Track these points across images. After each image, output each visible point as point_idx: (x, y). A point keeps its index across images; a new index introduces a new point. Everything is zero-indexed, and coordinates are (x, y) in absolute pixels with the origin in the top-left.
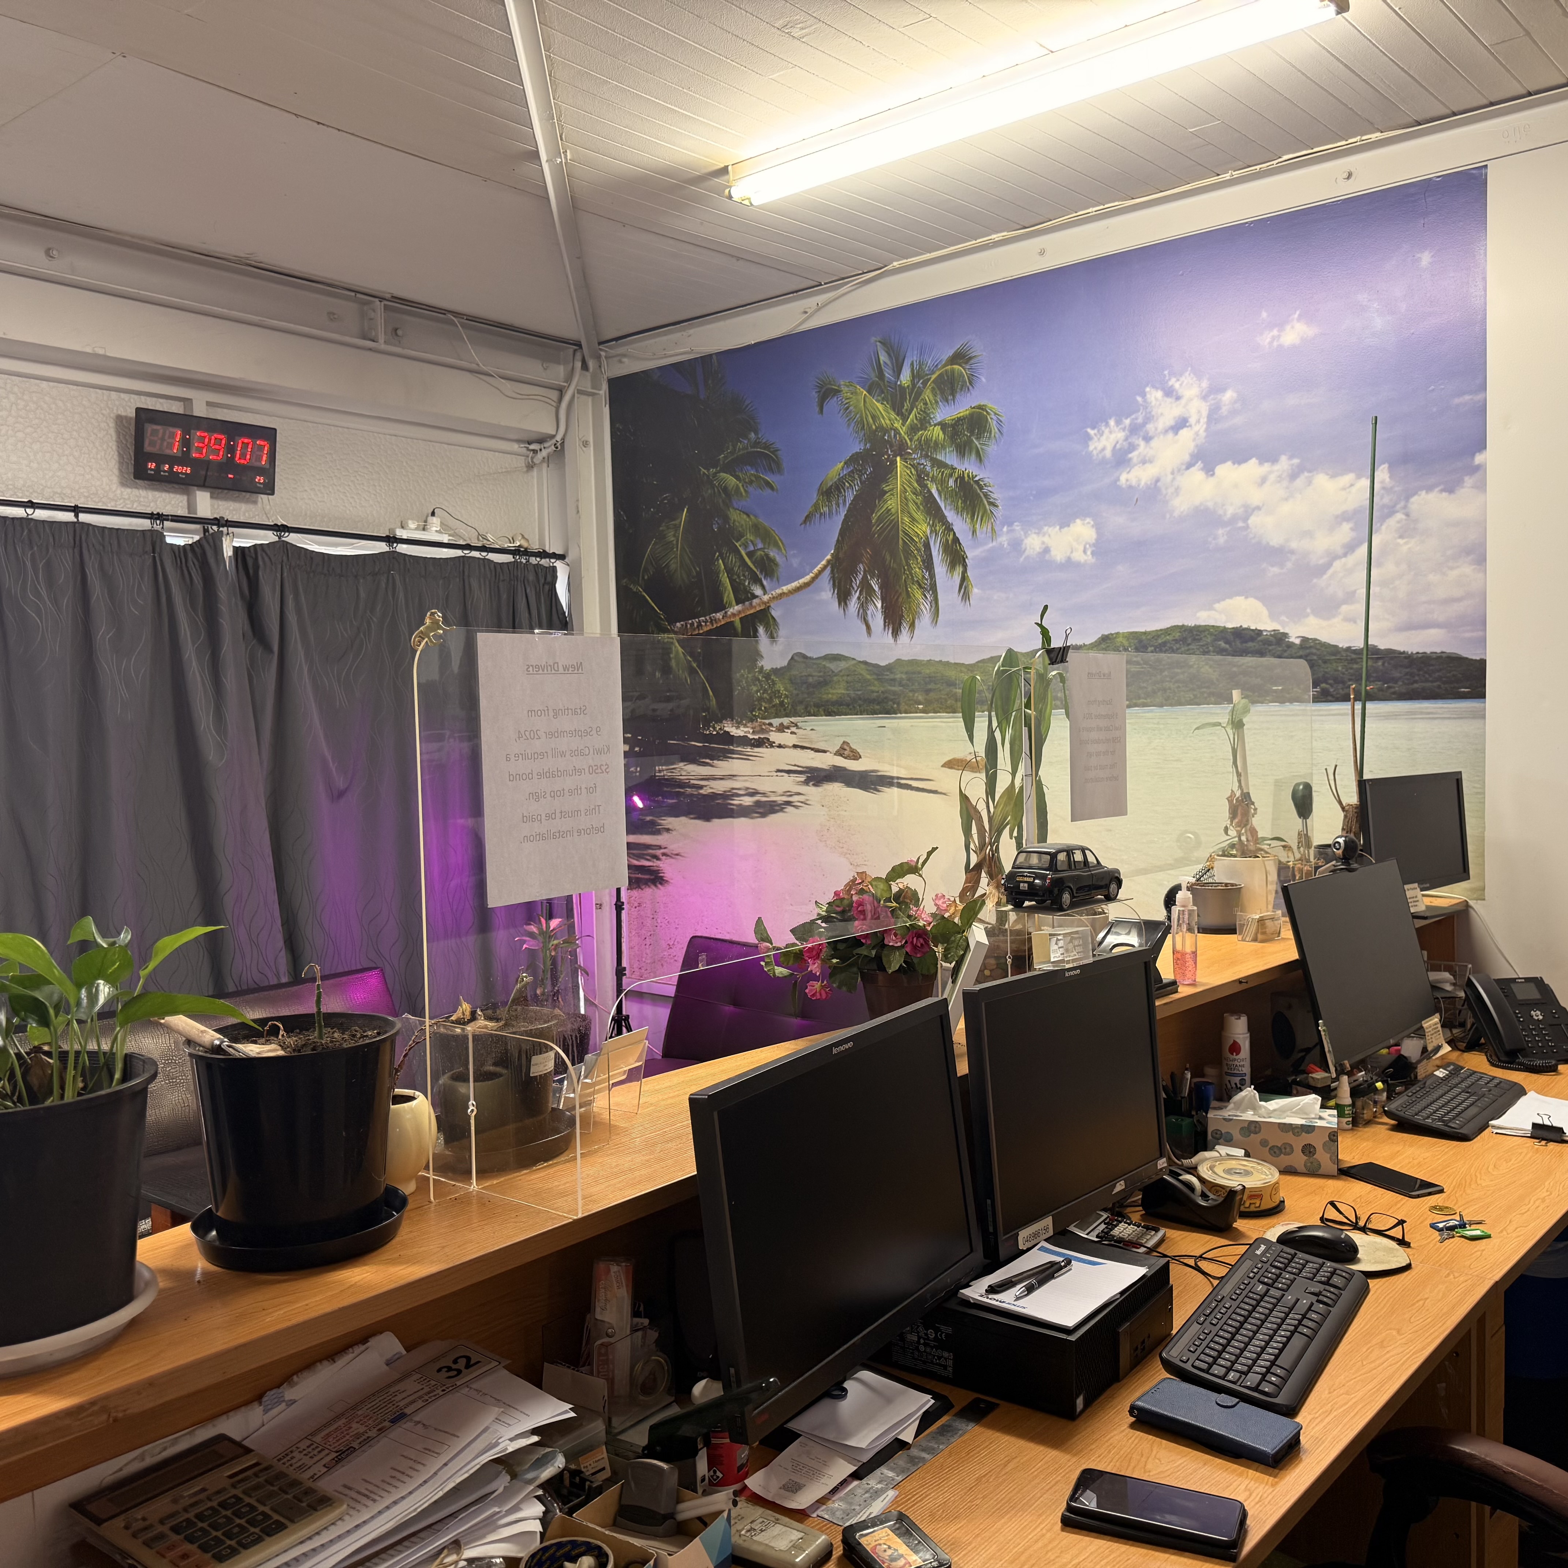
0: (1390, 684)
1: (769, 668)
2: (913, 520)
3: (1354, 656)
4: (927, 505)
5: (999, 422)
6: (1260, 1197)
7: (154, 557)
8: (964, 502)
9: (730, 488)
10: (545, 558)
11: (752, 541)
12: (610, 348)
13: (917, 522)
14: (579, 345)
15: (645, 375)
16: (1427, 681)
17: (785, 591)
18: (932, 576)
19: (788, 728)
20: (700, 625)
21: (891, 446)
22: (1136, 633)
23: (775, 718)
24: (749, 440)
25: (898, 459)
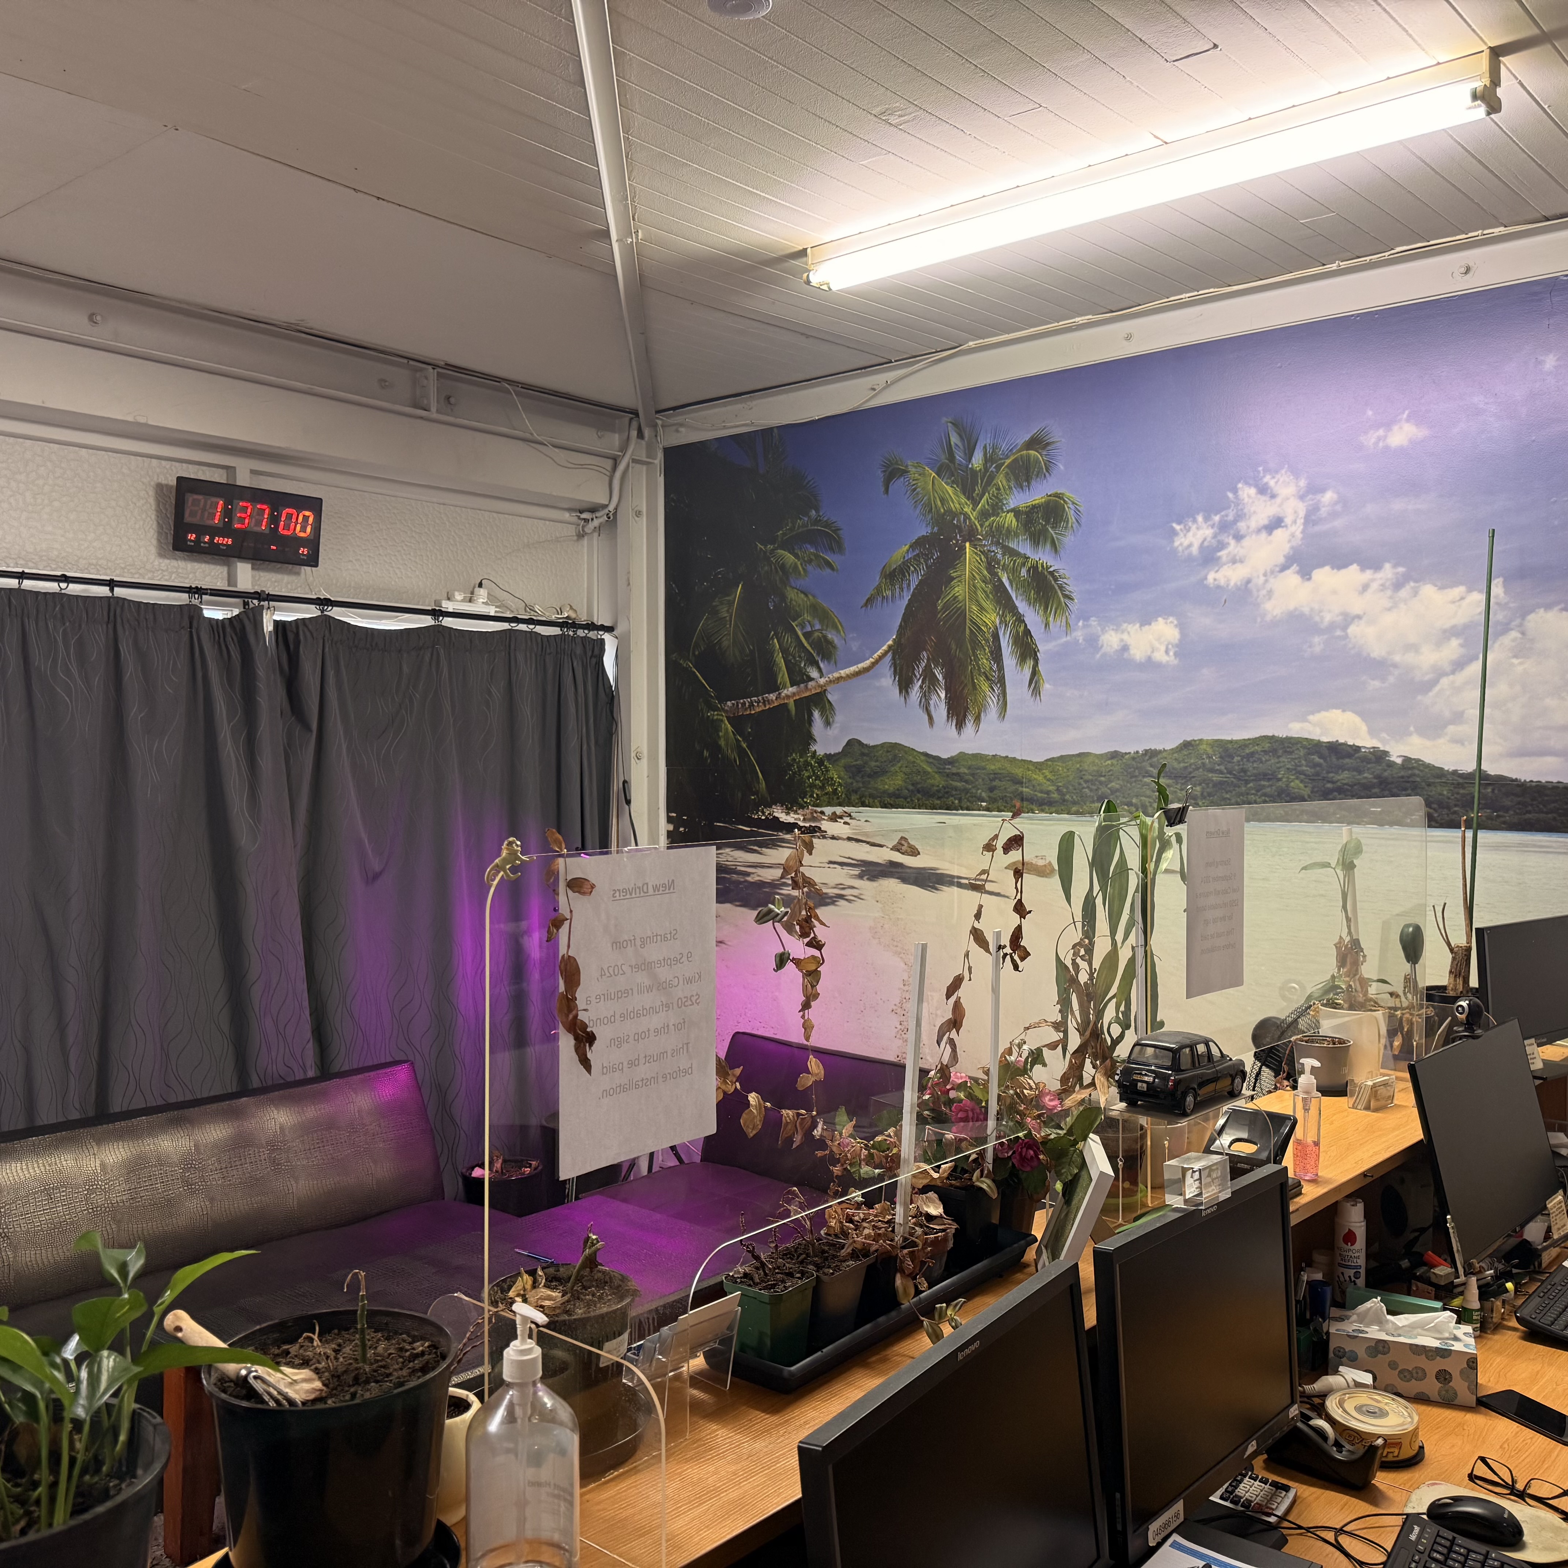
0: (1501, 813)
1: (822, 753)
2: (982, 609)
3: (1461, 781)
4: (996, 594)
5: (1077, 512)
6: (1399, 1445)
7: (191, 633)
8: (1037, 593)
9: (788, 566)
10: (593, 630)
11: (809, 622)
12: (668, 417)
13: (986, 611)
14: (636, 414)
15: (702, 446)
16: (1541, 812)
17: (843, 675)
18: (1001, 668)
19: (841, 817)
20: (751, 705)
21: (960, 531)
22: (1221, 741)
23: (827, 806)
24: (809, 517)
25: (967, 544)
